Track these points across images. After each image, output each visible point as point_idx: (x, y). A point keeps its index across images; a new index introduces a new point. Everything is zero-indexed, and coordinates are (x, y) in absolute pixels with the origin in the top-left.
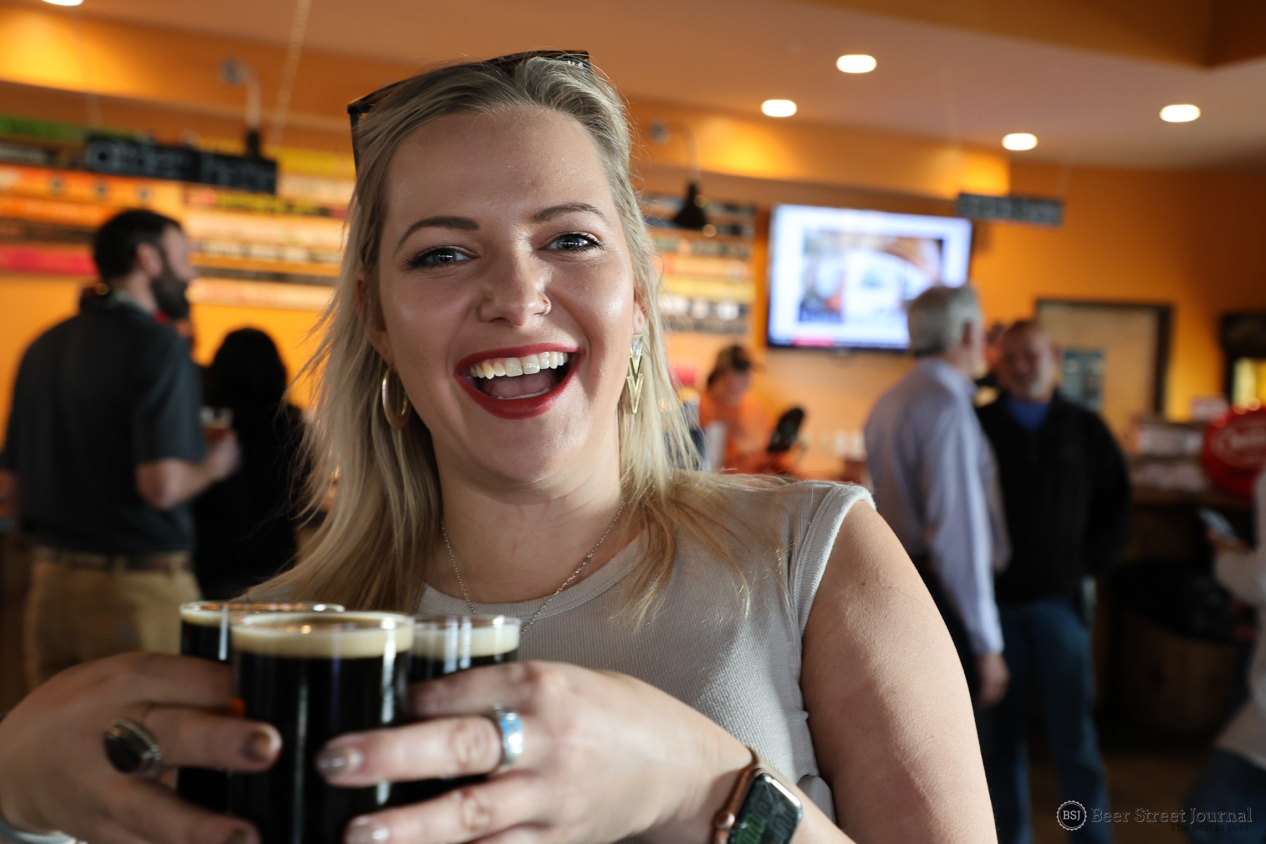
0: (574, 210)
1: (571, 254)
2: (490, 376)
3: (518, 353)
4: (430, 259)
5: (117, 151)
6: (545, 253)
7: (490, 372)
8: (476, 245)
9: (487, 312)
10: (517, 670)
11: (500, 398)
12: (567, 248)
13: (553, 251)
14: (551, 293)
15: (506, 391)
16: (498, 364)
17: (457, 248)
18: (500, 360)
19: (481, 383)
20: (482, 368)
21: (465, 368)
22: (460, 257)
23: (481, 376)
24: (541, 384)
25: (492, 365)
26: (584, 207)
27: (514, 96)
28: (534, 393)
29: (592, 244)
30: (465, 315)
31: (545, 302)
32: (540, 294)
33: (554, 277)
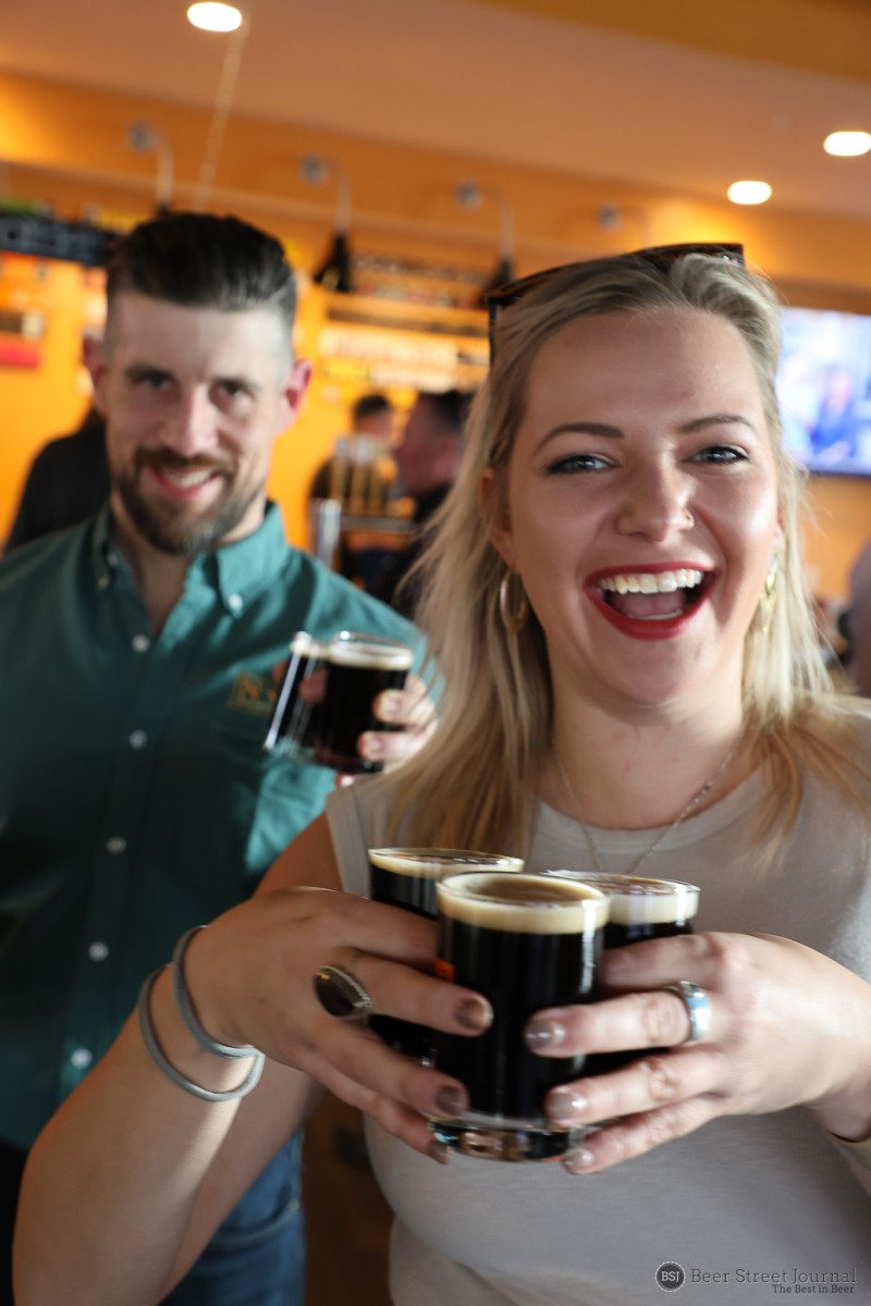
0: (725, 421)
1: (717, 467)
2: (623, 590)
3: (655, 570)
4: (568, 466)
6: (689, 466)
7: (624, 586)
8: (618, 455)
9: (626, 525)
10: (700, 942)
11: (631, 616)
12: (712, 460)
13: (697, 463)
14: (693, 508)
15: (639, 610)
16: (632, 579)
17: (598, 456)
18: (635, 575)
19: (611, 597)
20: (615, 582)
21: (596, 581)
22: (599, 465)
23: (612, 589)
24: (674, 603)
25: (626, 580)
26: (735, 419)
27: (668, 297)
28: (666, 613)
29: (740, 457)
30: (601, 527)
31: (688, 518)
32: (683, 509)
33: (699, 492)
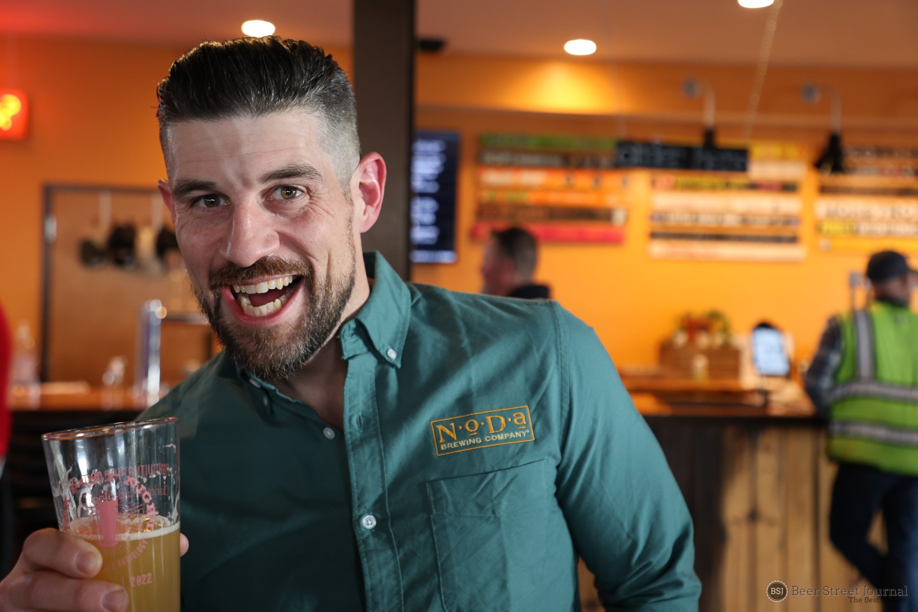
5: (637, 152)
